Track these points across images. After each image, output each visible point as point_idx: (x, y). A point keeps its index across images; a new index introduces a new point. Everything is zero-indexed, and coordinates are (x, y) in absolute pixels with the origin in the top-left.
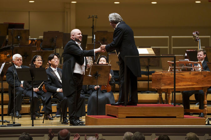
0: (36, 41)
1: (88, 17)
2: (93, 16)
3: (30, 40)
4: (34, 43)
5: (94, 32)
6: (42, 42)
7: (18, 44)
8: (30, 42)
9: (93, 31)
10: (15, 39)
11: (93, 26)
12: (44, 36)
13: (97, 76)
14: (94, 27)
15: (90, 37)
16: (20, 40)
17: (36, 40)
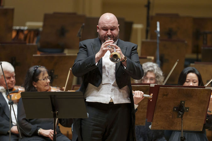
0: (26, 32)
3: (15, 30)
4: (22, 36)
5: (150, 14)
6: (37, 35)
8: (14, 34)
11: (149, 3)
13: (183, 112)
17: (26, 30)
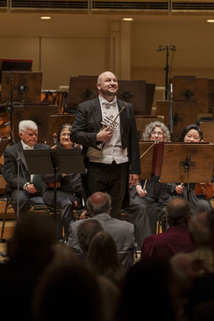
0: (54, 95)
1: (158, 49)
2: (167, 47)
3: (43, 92)
4: (51, 98)
5: (169, 77)
6: (66, 97)
7: (19, 100)
8: (43, 97)
9: (167, 76)
10: (15, 92)
11: (167, 66)
12: (70, 85)
14: (170, 68)
15: (160, 88)
16: (24, 93)
17: (55, 92)
